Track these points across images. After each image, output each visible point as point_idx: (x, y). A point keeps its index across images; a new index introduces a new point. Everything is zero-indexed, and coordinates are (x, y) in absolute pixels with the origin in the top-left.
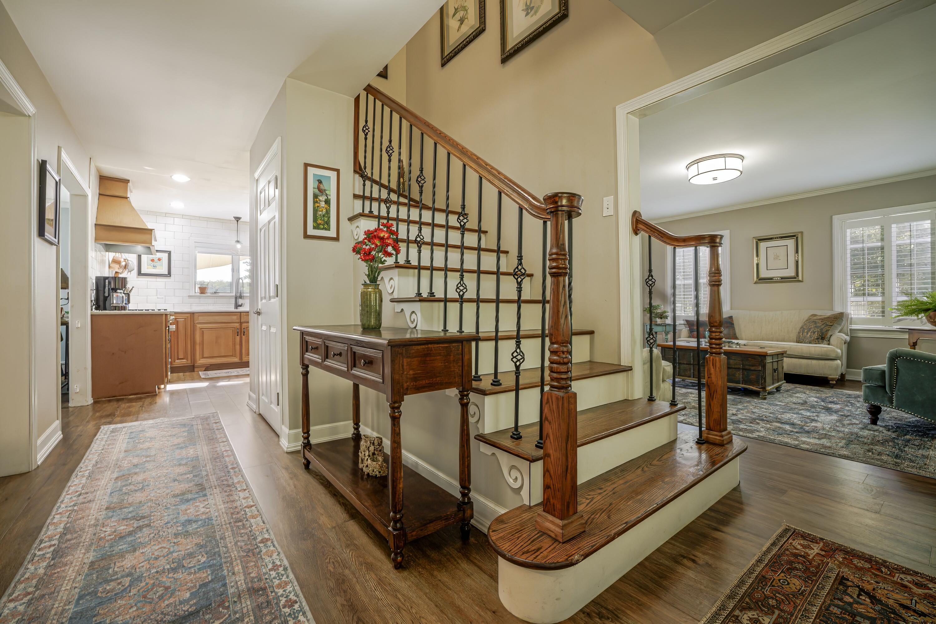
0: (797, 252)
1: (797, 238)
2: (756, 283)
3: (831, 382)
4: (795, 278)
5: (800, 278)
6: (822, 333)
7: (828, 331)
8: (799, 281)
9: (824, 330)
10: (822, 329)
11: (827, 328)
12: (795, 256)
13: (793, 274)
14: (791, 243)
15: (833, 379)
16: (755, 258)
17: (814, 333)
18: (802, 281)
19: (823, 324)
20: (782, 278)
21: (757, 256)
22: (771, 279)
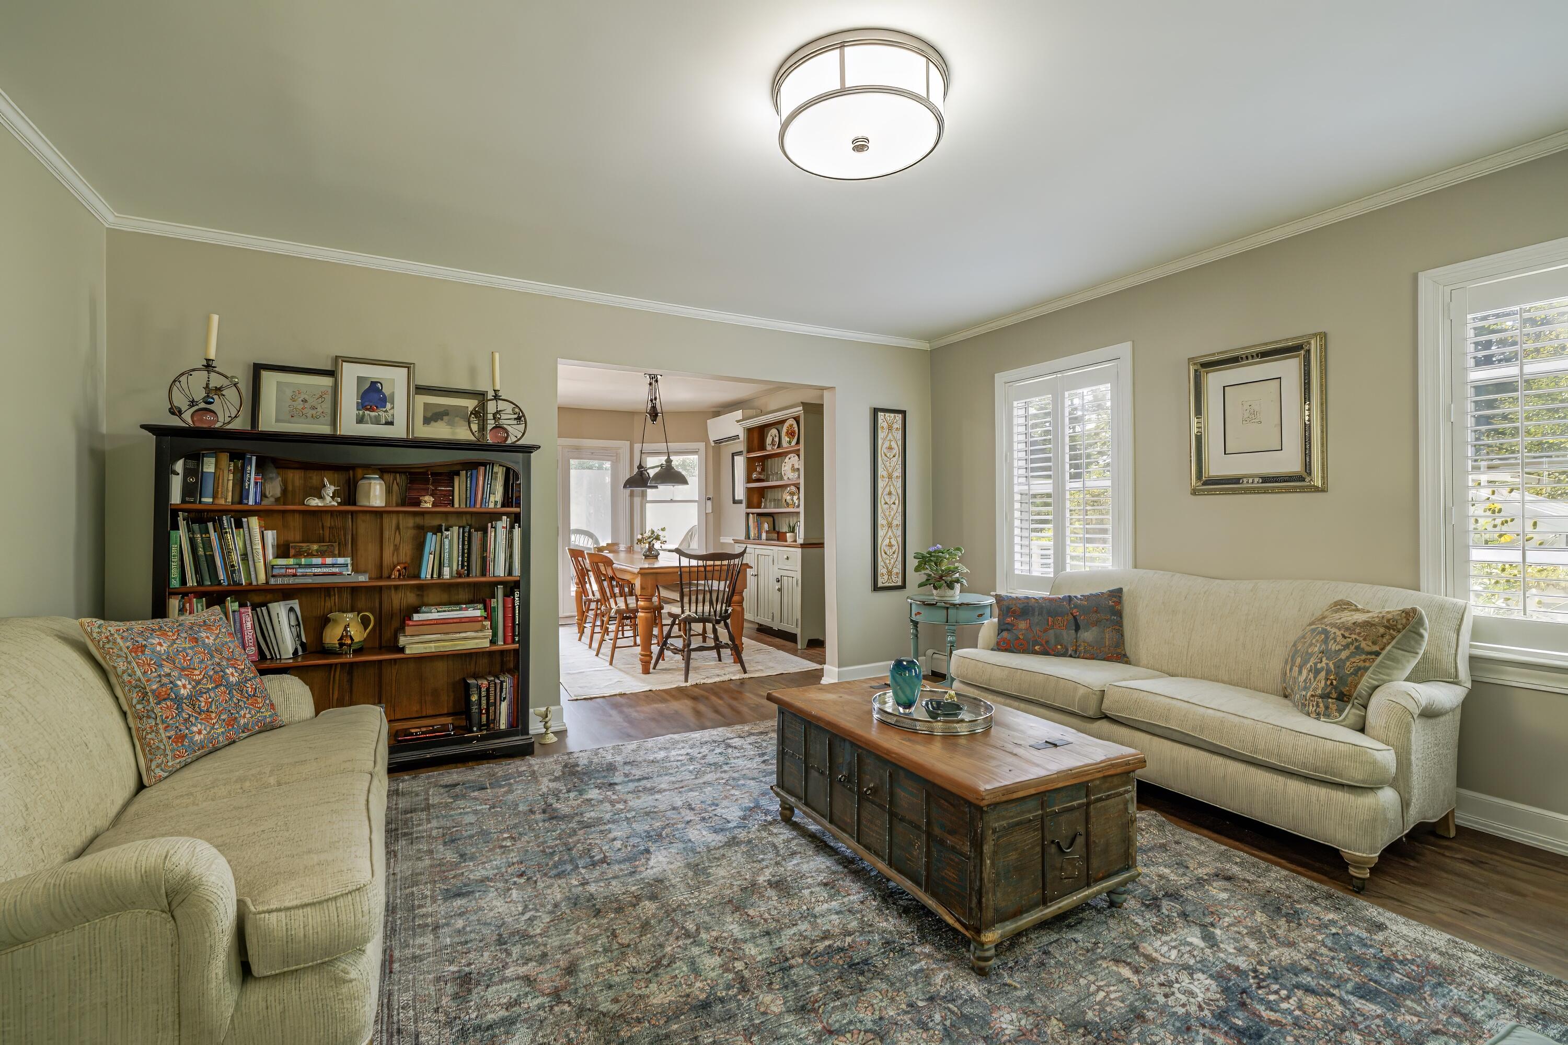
0: (1307, 397)
1: (1308, 351)
2: (1195, 492)
3: (1352, 871)
4: (1301, 479)
5: (1318, 483)
6: (1342, 679)
7: (1359, 671)
8: (1317, 490)
9: (1348, 668)
10: (1339, 665)
11: (1358, 660)
12: (1302, 411)
13: (1294, 466)
14: (1289, 368)
15: (1359, 863)
16: (1194, 421)
17: (1317, 672)
18: (1323, 490)
19: (1346, 647)
20: (1266, 479)
21: (1198, 412)
22: (1236, 480)
